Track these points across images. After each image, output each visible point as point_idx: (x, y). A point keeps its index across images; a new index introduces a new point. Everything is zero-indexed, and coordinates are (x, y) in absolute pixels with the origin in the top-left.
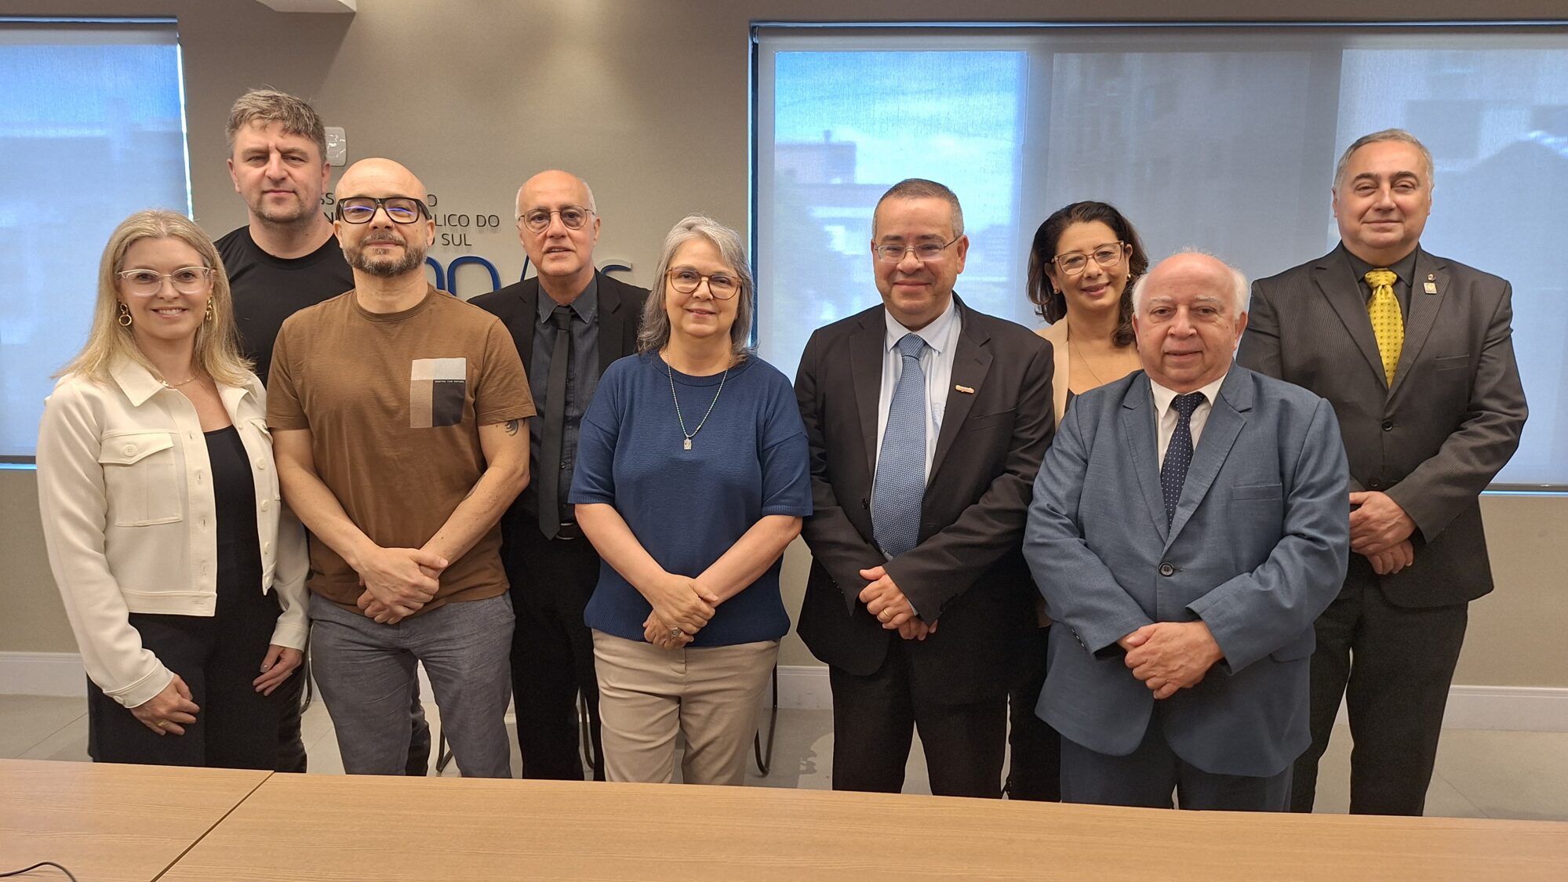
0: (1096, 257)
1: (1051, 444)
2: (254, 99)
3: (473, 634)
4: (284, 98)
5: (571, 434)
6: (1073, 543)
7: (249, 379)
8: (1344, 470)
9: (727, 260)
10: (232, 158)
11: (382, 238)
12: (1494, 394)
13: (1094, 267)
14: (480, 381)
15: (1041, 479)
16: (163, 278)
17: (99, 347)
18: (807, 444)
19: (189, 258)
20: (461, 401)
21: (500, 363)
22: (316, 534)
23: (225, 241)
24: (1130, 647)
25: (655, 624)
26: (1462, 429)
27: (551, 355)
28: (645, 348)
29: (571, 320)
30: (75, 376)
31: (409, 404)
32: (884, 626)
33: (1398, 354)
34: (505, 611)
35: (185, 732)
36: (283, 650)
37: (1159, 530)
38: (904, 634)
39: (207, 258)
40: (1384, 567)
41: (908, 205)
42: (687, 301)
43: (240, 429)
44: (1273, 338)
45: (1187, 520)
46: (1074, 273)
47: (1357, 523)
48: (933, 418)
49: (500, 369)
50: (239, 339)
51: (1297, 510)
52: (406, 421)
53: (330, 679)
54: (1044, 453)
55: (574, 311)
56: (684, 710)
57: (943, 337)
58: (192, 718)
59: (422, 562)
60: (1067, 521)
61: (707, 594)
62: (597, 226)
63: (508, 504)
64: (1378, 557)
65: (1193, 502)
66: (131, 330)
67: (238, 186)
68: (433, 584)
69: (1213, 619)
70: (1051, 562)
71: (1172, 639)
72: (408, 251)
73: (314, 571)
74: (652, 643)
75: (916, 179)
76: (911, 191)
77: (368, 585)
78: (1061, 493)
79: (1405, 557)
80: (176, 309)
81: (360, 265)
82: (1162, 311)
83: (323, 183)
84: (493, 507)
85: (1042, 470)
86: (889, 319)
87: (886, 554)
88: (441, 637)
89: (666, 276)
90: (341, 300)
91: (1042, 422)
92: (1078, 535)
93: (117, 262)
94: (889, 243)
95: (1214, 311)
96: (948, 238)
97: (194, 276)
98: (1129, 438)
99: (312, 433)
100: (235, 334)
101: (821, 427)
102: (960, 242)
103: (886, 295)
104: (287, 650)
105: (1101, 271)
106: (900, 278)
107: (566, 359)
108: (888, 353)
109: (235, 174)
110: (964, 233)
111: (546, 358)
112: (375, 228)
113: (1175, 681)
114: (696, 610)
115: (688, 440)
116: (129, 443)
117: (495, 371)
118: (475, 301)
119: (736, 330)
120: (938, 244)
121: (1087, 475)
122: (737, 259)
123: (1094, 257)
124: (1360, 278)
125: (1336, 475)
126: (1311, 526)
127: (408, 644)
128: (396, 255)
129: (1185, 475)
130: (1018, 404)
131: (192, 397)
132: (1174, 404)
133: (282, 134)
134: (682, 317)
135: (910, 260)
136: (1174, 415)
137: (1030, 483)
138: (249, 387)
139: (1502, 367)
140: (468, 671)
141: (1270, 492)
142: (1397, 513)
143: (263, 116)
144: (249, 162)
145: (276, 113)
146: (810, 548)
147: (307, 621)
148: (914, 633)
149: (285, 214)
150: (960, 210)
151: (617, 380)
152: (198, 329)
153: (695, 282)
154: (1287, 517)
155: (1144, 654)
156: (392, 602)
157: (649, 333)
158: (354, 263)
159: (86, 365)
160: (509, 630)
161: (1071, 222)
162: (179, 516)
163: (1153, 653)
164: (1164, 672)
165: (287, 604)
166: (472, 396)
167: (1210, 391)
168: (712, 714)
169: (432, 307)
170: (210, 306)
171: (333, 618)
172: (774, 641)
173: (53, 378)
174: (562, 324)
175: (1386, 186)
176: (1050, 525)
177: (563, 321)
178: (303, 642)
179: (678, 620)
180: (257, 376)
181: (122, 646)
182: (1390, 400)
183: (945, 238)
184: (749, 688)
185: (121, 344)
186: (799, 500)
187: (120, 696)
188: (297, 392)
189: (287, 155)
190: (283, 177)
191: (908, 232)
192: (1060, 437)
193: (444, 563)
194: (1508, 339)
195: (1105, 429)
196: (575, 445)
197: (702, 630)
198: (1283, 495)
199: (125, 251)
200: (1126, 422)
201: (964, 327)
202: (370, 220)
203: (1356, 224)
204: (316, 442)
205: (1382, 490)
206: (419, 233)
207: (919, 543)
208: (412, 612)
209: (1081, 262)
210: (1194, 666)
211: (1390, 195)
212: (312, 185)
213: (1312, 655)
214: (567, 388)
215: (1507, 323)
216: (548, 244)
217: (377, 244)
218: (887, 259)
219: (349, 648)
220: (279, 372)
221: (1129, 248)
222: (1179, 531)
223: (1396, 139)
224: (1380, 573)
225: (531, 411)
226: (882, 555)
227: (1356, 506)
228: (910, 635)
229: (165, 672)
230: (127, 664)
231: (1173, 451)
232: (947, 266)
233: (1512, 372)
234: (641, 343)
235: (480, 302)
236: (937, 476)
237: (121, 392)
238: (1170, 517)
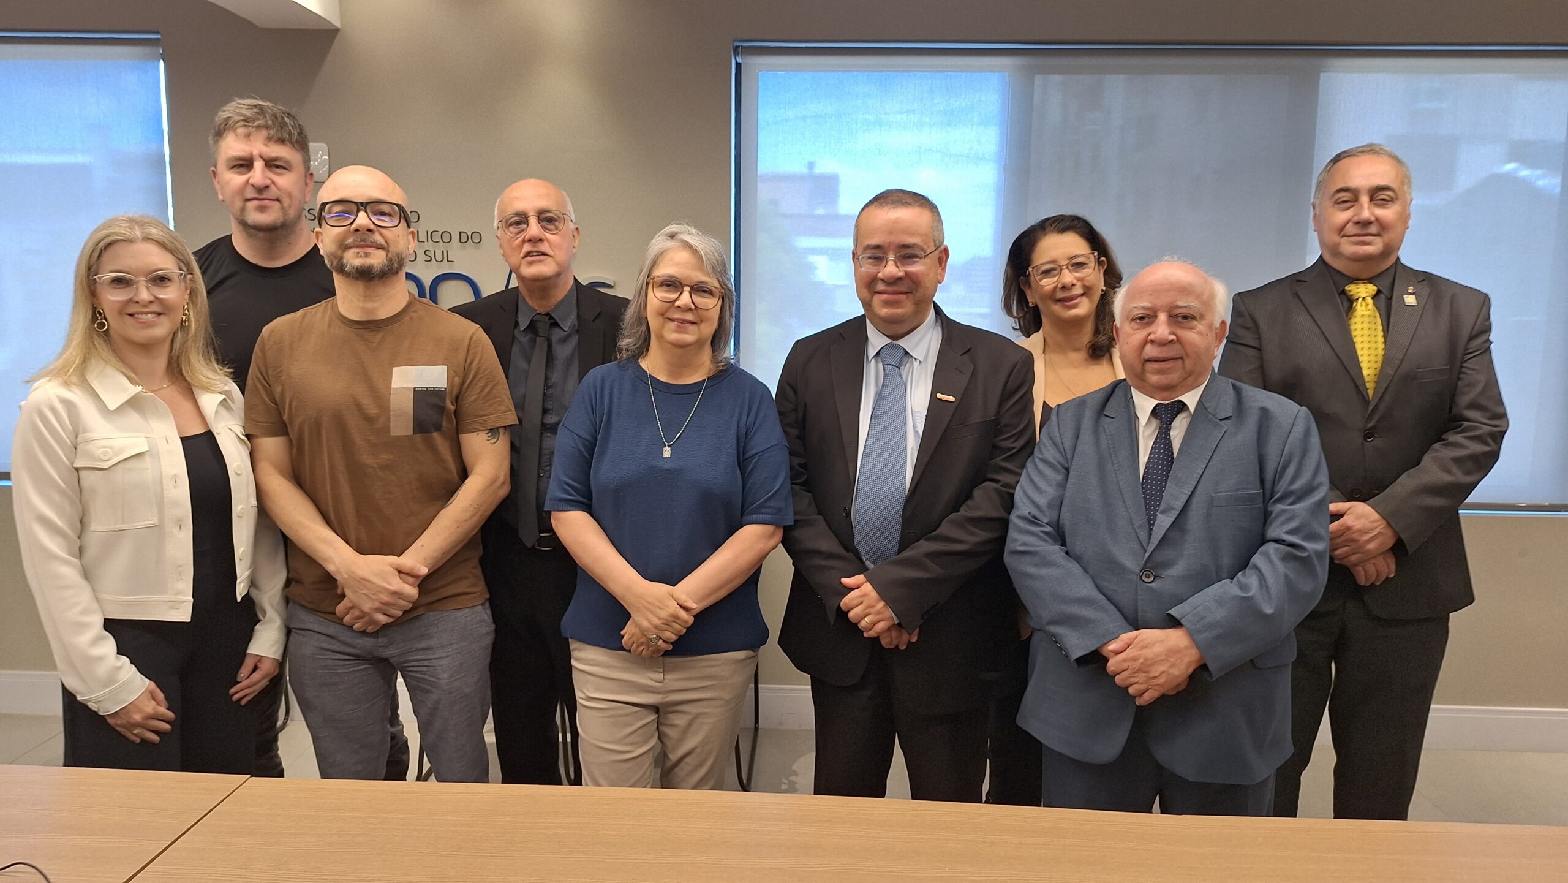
0: (1069, 267)
1: (1032, 453)
2: (238, 108)
3: (453, 644)
4: (268, 107)
5: (549, 441)
6: (1054, 550)
7: (226, 385)
8: (1324, 477)
9: (710, 270)
10: (215, 166)
11: (364, 241)
12: (1474, 406)
13: (1068, 277)
14: (461, 389)
15: (1022, 487)
16: (138, 282)
17: (74, 353)
18: (787, 452)
19: (165, 262)
20: (442, 409)
21: (481, 372)
22: (293, 540)
23: (207, 250)
24: (1112, 654)
25: (633, 631)
26: (1444, 440)
27: (529, 362)
28: (624, 356)
29: (550, 327)
30: (50, 380)
31: (389, 411)
32: (865, 635)
33: (1379, 365)
34: (484, 621)
35: (161, 740)
36: (260, 659)
37: (1140, 538)
38: (885, 642)
39: (183, 263)
40: (1366, 578)
41: (890, 214)
42: (668, 310)
43: (218, 434)
44: (1253, 350)
45: (1167, 527)
46: (1048, 283)
47: (1340, 533)
48: (914, 426)
49: (481, 378)
50: (216, 345)
51: (1277, 517)
52: (387, 429)
53: (307, 689)
54: (1025, 463)
55: (553, 319)
56: (661, 720)
57: (924, 345)
58: (167, 726)
59: (401, 570)
60: (1048, 529)
61: (685, 602)
62: (576, 234)
63: (489, 513)
64: (1360, 568)
65: (1173, 509)
66: (106, 335)
67: (222, 194)
68: (412, 591)
69: (1193, 624)
70: (1032, 570)
71: (1153, 645)
72: (390, 255)
73: (292, 579)
74: (629, 651)
75: (896, 189)
76: (892, 201)
77: (348, 592)
78: (1042, 501)
79: (1387, 568)
80: (151, 313)
81: (341, 269)
82: (1142, 318)
83: (307, 191)
84: (474, 515)
85: (1023, 479)
86: (870, 328)
87: (868, 563)
88: (420, 646)
89: (647, 284)
90: (322, 308)
91: (1021, 433)
92: (1060, 543)
93: (92, 266)
94: (869, 253)
95: (1194, 318)
96: (928, 247)
97: (169, 280)
98: (1111, 446)
99: (291, 441)
100: (213, 340)
101: (802, 437)
102: (941, 252)
103: (867, 304)
104: (263, 660)
105: (1075, 282)
106: (881, 287)
107: (544, 366)
108: (869, 362)
109: (218, 182)
110: (945, 243)
111: (524, 365)
112: (357, 230)
113: (1157, 688)
114: (675, 618)
115: (667, 447)
116: (105, 447)
117: (476, 379)
118: (457, 310)
119: (717, 340)
120: (919, 253)
121: (1069, 483)
122: (720, 269)
123: (1067, 268)
124: (1341, 290)
125: (1316, 483)
126: (1291, 532)
127: (387, 653)
128: (377, 259)
129: (1166, 481)
130: (998, 412)
131: (170, 403)
132: (1154, 413)
133: (266, 143)
134: (663, 326)
135: (891, 269)
136: (1155, 423)
137: (1011, 491)
138: (228, 393)
139: (1482, 378)
140: (447, 681)
141: (1250, 499)
142: (1379, 523)
143: (247, 124)
144: (232, 170)
145: (260, 122)
146: (791, 558)
147: (284, 631)
148: (895, 642)
149: (268, 222)
150: (940, 220)
151: (595, 388)
152: (174, 333)
153: (676, 291)
154: (1268, 523)
155: (1125, 660)
156: (371, 609)
157: (628, 340)
158: (336, 267)
159: (61, 370)
160: (489, 640)
161: (1045, 235)
162: (155, 521)
163: (1135, 659)
164: (1145, 679)
165: (264, 613)
166: (453, 405)
167: (1191, 399)
168: (690, 724)
169: (413, 315)
170: (186, 312)
171: (311, 627)
172: (753, 651)
173: (28, 382)
174: (541, 332)
175: (1365, 199)
176: (1032, 534)
177: (542, 328)
178: (281, 651)
179: (656, 627)
180: (234, 382)
181: (96, 651)
182: (1372, 411)
183: (925, 247)
184: (728, 698)
185: (96, 349)
186: (780, 510)
187: (93, 702)
188: (277, 399)
189: (271, 164)
190: (266, 184)
191: (889, 241)
192: (1042, 446)
193: (424, 571)
194: (1488, 350)
195: (1086, 437)
196: (552, 453)
197: (681, 638)
198: (1264, 502)
199: (100, 255)
200: (1107, 431)
201: (945, 337)
202: (352, 223)
203: (1336, 238)
204: (295, 450)
205: (1364, 501)
206: (398, 237)
207: (899, 553)
208: (391, 620)
209: (1056, 272)
210: (1176, 672)
211: (1369, 208)
212: (296, 193)
213: (1293, 662)
214: (544, 394)
215: (1487, 334)
216: (527, 247)
217: (358, 247)
218: (868, 268)
219: (327, 657)
220: (258, 378)
221: (1103, 261)
222: (1160, 537)
223: (1374, 153)
224: (1363, 584)
225: (512, 419)
226: (863, 563)
227: (1337, 516)
228: (890, 644)
229: (140, 679)
230: (102, 670)
231: (1154, 458)
232: (928, 275)
233: (1492, 383)
234: (620, 350)
235: (462, 311)
236: (916, 485)
237: (96, 396)
238: (1151, 523)
